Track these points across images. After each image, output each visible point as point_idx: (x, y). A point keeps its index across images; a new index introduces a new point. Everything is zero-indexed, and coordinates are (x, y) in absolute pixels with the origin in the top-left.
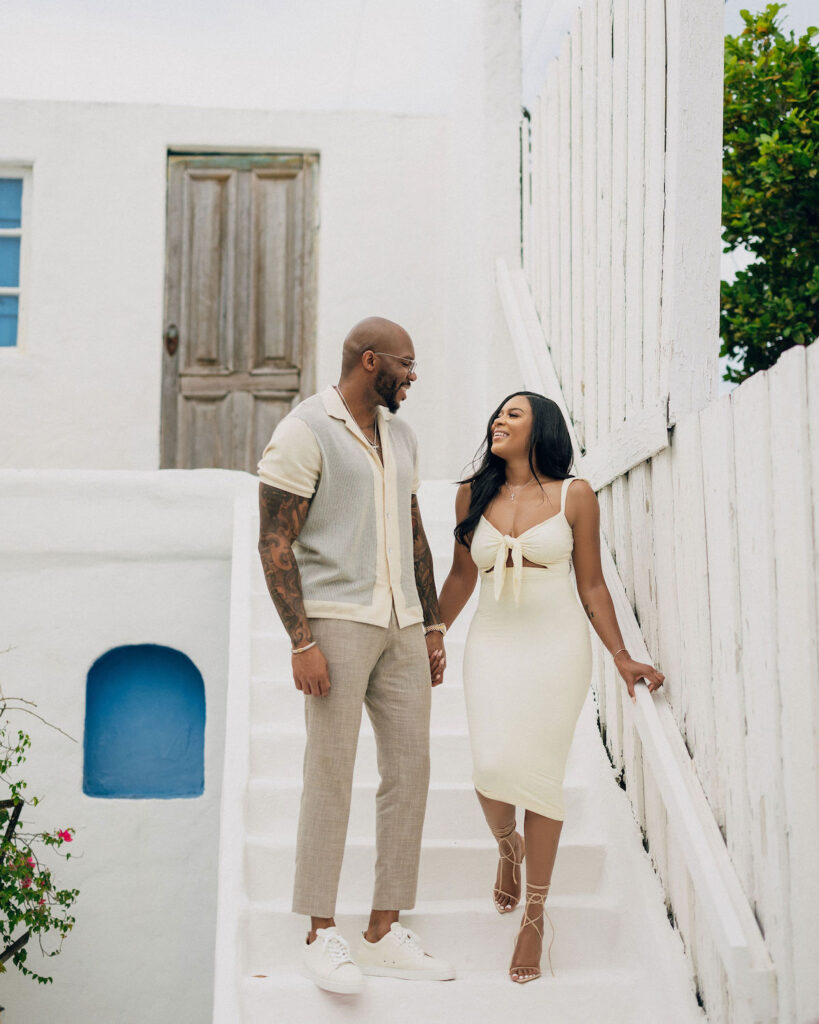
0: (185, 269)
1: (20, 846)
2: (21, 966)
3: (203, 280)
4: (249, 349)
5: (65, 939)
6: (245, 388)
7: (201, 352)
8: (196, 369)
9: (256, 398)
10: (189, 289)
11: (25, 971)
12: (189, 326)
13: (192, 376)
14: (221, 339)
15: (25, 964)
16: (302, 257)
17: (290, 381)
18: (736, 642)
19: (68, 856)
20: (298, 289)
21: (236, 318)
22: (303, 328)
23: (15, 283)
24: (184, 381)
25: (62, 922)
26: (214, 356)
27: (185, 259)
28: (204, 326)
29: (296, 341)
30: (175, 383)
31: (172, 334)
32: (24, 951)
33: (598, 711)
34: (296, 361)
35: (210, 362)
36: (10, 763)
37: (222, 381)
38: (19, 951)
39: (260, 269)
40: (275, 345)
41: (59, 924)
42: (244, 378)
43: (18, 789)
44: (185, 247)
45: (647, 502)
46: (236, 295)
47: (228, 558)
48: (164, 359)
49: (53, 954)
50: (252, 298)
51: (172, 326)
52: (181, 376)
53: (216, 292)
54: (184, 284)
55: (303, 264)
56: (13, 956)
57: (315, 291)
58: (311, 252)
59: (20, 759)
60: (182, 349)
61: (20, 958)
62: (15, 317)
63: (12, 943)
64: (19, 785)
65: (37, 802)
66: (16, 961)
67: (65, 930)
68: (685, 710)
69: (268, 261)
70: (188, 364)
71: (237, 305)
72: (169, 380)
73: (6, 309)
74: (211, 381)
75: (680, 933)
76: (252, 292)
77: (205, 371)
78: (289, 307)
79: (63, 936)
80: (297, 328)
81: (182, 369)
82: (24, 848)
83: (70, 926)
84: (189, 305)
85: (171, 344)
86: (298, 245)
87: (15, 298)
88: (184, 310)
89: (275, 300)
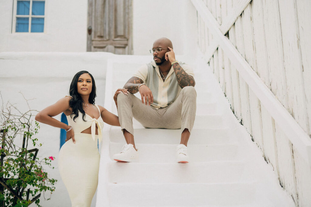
0: (94, 10)
1: (38, 165)
2: (38, 204)
3: (99, 14)
4: (113, 33)
5: (52, 194)
6: (111, 44)
7: (98, 34)
8: (97, 39)
9: (116, 47)
10: (95, 16)
11: (39, 206)
12: (95, 26)
13: (96, 41)
14: (104, 30)
15: (39, 204)
16: (128, 6)
17: (125, 42)
18: (297, 37)
19: (53, 168)
20: (127, 16)
21: (109, 24)
22: (129, 27)
23: (43, 14)
24: (94, 42)
25: (51, 188)
26: (102, 35)
27: (93, 7)
28: (99, 27)
29: (127, 31)
30: (90, 43)
31: (90, 28)
32: (39, 200)
33: (231, 105)
34: (127, 36)
35: (101, 37)
36: (33, 134)
37: (105, 42)
38: (37, 200)
39: (116, 10)
40: (121, 32)
41: (50, 189)
42: (111, 41)
43: (35, 141)
44: (94, 4)
45: (251, 17)
46: (109, 18)
47: (105, 79)
48: (88, 36)
49: (48, 199)
50: (114, 19)
51: (90, 27)
52: (93, 41)
53: (103, 17)
54: (93, 14)
55: (129, 9)
56: (35, 201)
57: (132, 16)
58: (131, 5)
59: (36, 132)
60: (93, 33)
61: (38, 202)
62: (43, 24)
63: (35, 197)
64: (35, 140)
65: (41, 145)
66: (36, 203)
67: (52, 191)
68: (270, 81)
69: (118, 8)
70: (95, 37)
71: (109, 21)
72: (89, 42)
73: (40, 22)
74: (101, 42)
75: (271, 164)
76: (114, 17)
77: (100, 39)
78: (124, 21)
79: (51, 193)
80: (127, 27)
81: (93, 39)
82: (39, 166)
83: (54, 190)
84: (95, 20)
85: (90, 31)
86: (127, 3)
87: (43, 19)
88: (93, 22)
89: (121, 19)
